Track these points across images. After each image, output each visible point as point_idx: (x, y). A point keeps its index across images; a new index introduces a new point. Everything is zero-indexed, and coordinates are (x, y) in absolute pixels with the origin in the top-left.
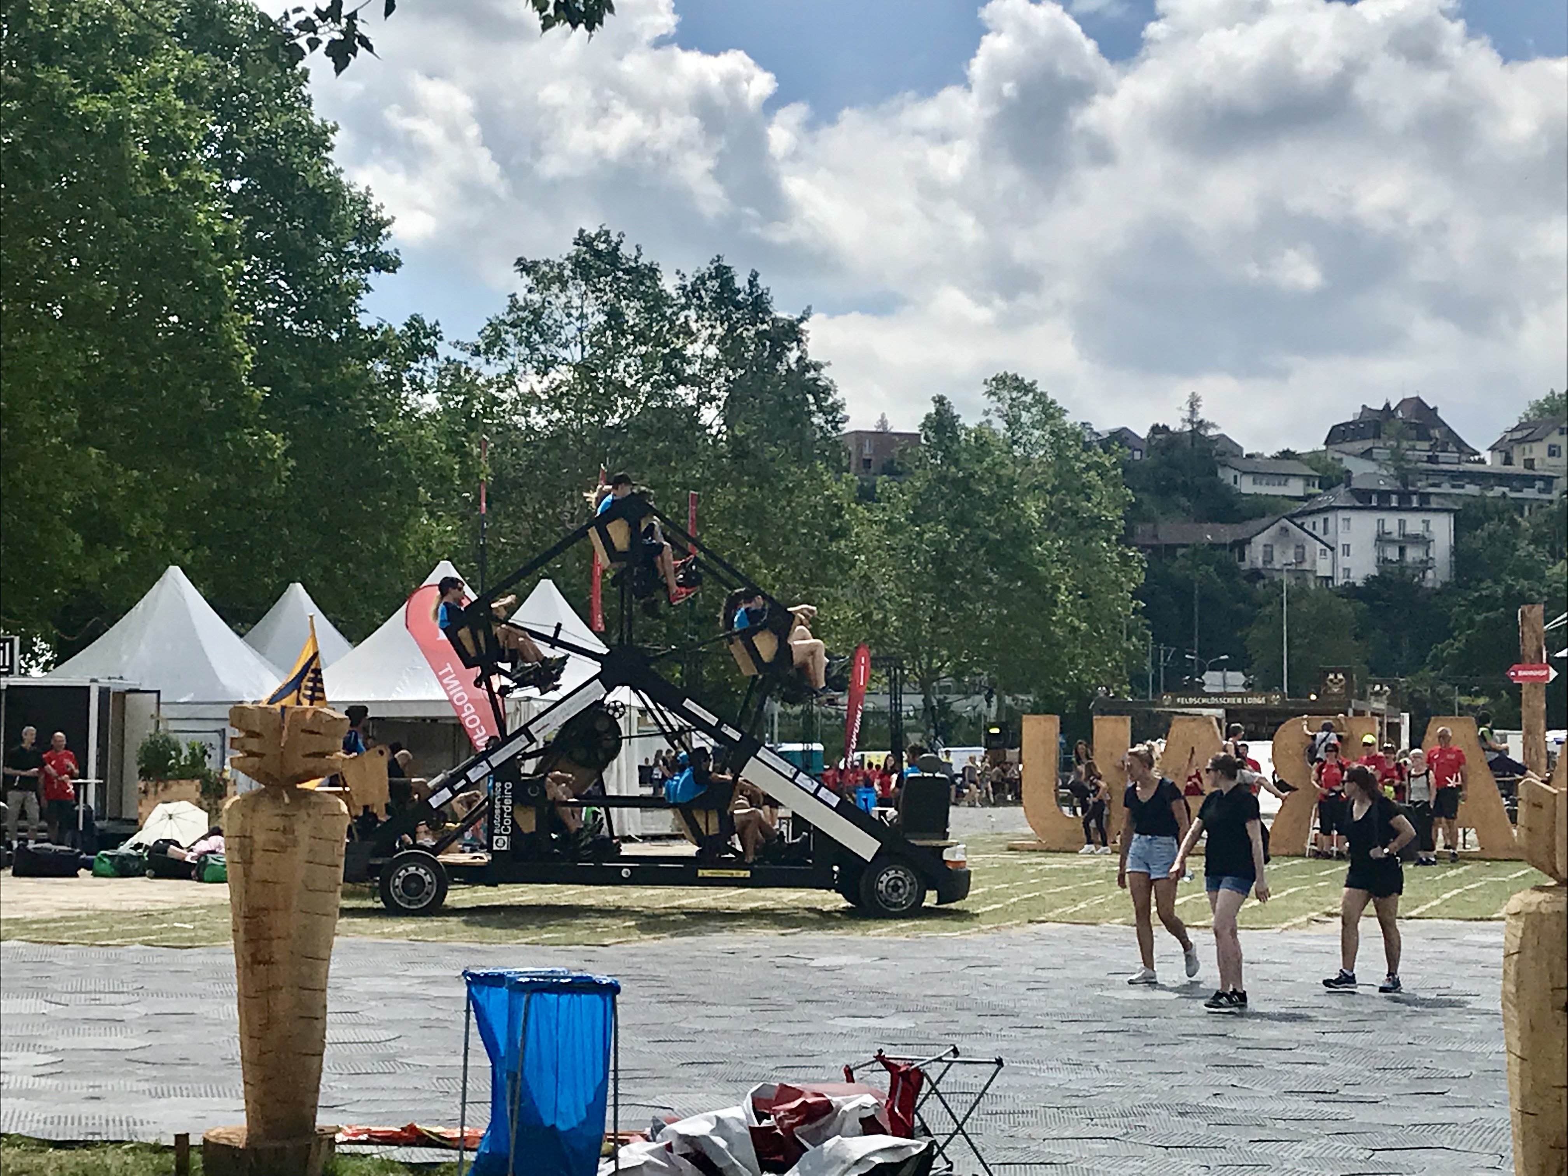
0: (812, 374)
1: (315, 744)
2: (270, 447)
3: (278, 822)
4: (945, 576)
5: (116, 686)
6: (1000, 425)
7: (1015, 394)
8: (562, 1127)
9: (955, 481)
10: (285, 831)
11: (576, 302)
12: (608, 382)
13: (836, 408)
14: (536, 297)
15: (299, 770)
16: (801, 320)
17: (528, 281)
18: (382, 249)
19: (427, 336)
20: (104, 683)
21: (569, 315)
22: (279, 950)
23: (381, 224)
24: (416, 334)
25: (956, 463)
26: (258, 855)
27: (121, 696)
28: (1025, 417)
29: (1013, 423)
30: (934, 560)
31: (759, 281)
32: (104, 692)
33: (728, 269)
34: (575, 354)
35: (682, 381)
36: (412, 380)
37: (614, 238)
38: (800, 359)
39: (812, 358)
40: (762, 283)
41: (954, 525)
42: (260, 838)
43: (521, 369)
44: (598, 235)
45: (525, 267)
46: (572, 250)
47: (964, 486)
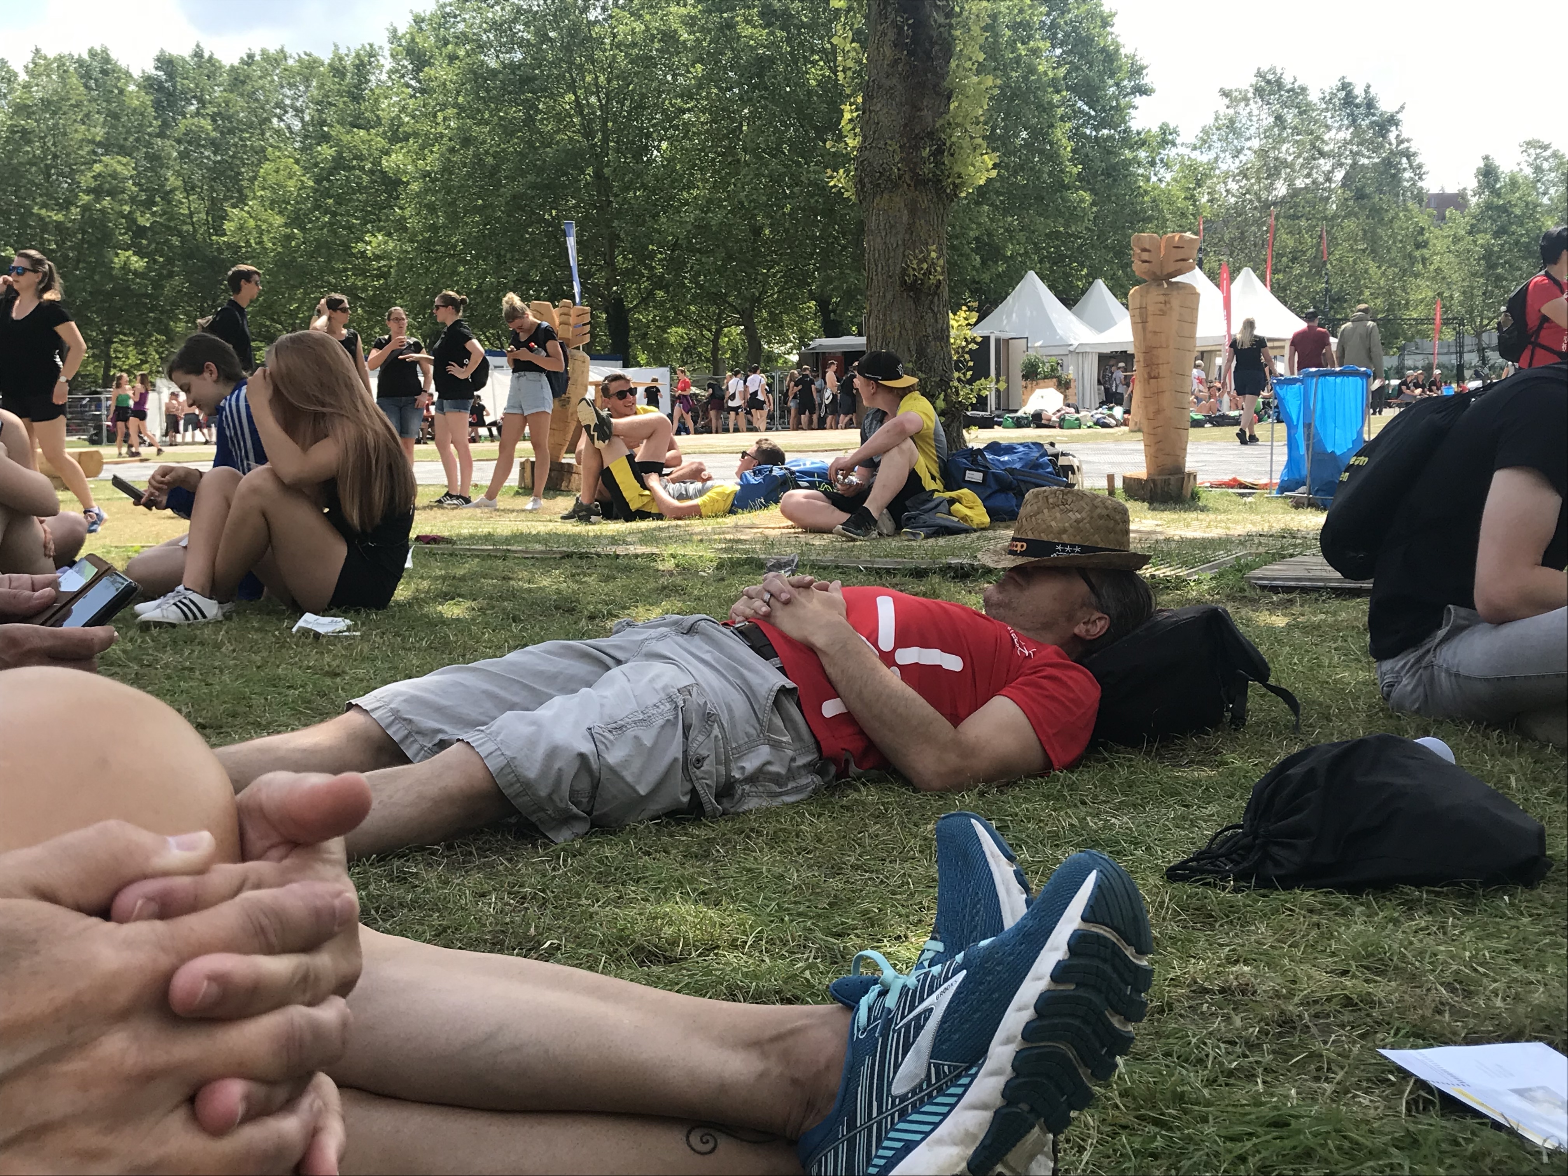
0: (1406, 145)
1: (1180, 254)
2: (1082, 201)
3: (1162, 299)
4: (1492, 266)
5: (1004, 336)
6: (1528, 171)
7: (1538, 151)
8: (1338, 453)
9: (1498, 207)
10: (1165, 303)
11: (1256, 112)
12: (1276, 159)
13: (1420, 167)
14: (1231, 111)
15: (1171, 270)
16: (1397, 113)
17: (1227, 101)
18: (1143, 82)
19: (1170, 134)
20: (998, 334)
21: (1251, 121)
22: (1163, 370)
23: (1142, 68)
24: (1164, 133)
25: (1499, 196)
26: (1150, 319)
27: (1007, 341)
28: (1546, 165)
29: (1538, 169)
30: (1484, 258)
31: (1371, 90)
32: (998, 341)
33: (1350, 84)
34: (1256, 143)
35: (1322, 154)
36: (1162, 161)
37: (1279, 71)
38: (1398, 136)
39: (1404, 136)
40: (1372, 91)
41: (1497, 235)
42: (1151, 309)
43: (1222, 155)
44: (1270, 70)
45: (1225, 94)
46: (1254, 80)
47: (1504, 209)
